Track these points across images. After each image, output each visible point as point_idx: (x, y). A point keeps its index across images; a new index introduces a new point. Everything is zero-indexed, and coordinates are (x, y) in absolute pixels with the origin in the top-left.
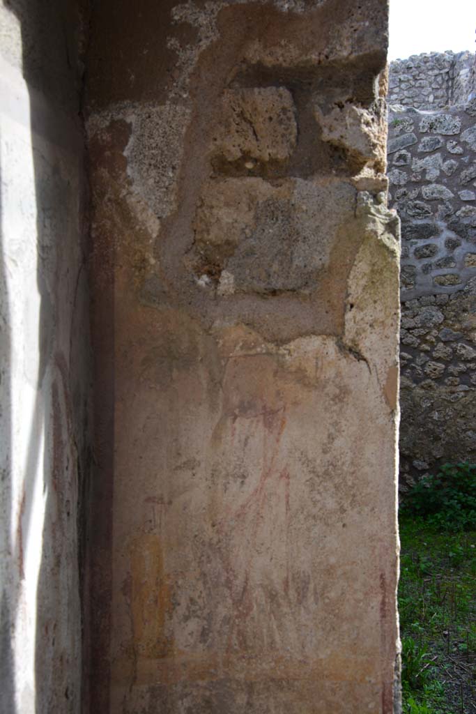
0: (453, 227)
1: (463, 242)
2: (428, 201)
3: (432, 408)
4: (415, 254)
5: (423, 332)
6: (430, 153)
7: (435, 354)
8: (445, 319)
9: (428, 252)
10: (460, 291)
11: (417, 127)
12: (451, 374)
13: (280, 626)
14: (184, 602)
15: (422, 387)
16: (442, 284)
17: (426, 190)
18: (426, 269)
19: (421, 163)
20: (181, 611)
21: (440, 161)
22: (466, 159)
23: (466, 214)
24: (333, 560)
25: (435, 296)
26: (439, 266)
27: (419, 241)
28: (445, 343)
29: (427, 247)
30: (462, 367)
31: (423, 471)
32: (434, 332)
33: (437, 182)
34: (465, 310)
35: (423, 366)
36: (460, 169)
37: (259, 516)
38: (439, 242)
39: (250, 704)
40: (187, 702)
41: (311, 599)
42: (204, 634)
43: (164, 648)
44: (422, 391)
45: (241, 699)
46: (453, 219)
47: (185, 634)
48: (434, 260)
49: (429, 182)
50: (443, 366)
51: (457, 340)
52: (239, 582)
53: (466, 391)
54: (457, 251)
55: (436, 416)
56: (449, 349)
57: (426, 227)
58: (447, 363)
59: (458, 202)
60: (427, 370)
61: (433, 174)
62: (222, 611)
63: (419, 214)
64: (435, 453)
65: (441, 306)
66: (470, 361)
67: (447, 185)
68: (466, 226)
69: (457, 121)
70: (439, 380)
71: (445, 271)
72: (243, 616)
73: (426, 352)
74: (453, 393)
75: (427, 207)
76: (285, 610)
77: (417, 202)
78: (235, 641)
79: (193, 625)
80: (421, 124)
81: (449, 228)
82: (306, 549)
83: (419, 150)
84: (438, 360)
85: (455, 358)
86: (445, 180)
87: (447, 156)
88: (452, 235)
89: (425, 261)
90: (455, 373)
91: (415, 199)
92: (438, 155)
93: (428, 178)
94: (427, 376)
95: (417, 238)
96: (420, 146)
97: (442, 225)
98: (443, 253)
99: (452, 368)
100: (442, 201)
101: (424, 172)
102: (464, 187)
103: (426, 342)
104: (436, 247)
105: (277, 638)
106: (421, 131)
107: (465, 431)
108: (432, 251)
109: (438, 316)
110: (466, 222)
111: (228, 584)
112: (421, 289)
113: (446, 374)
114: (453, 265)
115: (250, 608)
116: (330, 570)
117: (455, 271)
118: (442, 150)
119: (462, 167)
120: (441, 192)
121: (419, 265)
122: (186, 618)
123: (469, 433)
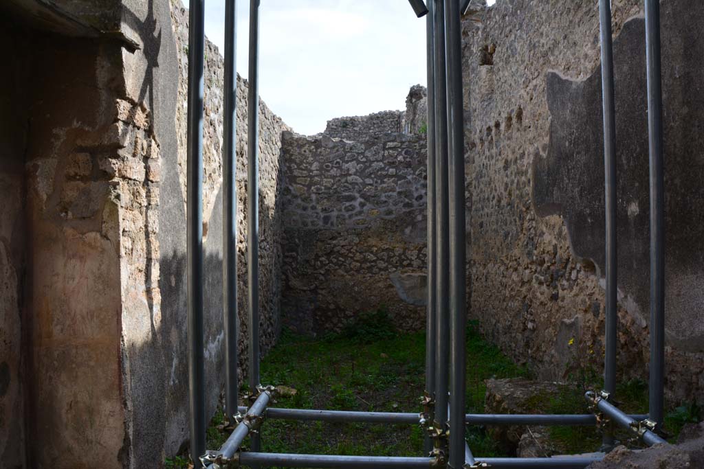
13: (86, 327)
14: (56, 319)
20: (55, 322)
24: (102, 305)
37: (79, 292)
39: (77, 352)
40: (57, 352)
41: (95, 318)
42: (62, 330)
43: (50, 335)
45: (74, 351)
47: (56, 330)
52: (73, 313)
62: (68, 323)
72: (74, 324)
76: (87, 321)
78: (72, 332)
79: (59, 327)
82: (93, 302)
105: (85, 332)
111: (69, 313)
115: (76, 322)
116: (101, 309)
122: (56, 325)
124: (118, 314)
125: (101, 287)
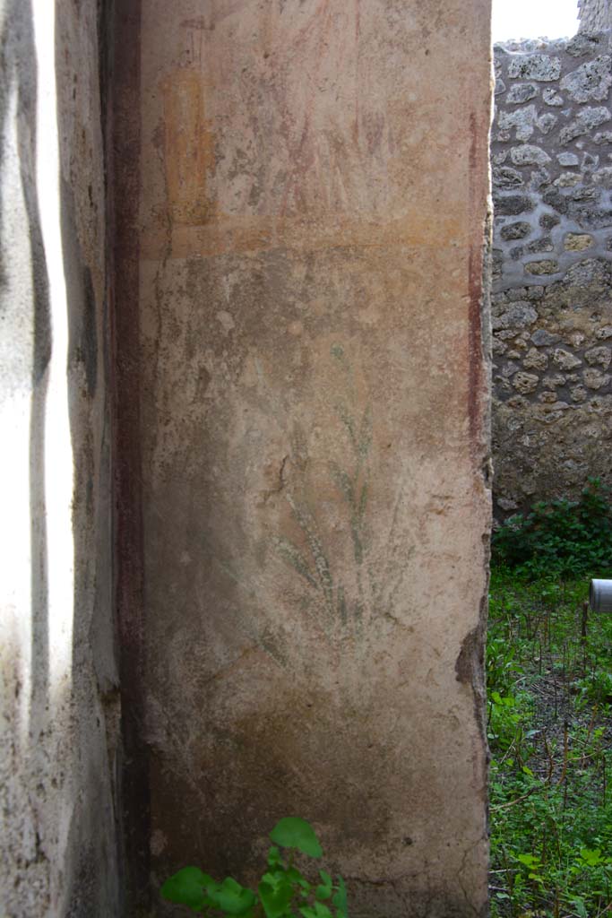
0: (550, 200)
1: (563, 219)
2: (519, 167)
3: (521, 432)
4: (502, 234)
5: (511, 334)
6: (522, 105)
7: (525, 363)
8: (540, 317)
9: (518, 232)
10: (558, 282)
11: (505, 71)
12: (547, 388)
13: (347, 181)
14: (229, 154)
15: (510, 405)
16: (536, 273)
17: (516, 153)
18: (516, 254)
19: (510, 117)
20: (226, 165)
21: (535, 115)
22: (567, 113)
23: (567, 183)
24: (412, 97)
25: (527, 288)
26: (532, 249)
27: (506, 218)
28: (539, 348)
29: (517, 225)
30: (560, 378)
31: (511, 512)
32: (525, 334)
33: (531, 142)
34: (564, 307)
35: (511, 378)
36: (559, 126)
37: (323, 44)
38: (532, 219)
39: (309, 278)
40: (233, 278)
41: (385, 147)
42: (254, 195)
43: (204, 214)
44: (511, 410)
45: (299, 272)
46: (550, 189)
47: (230, 195)
48: (526, 242)
49: (520, 143)
50: (537, 378)
51: (554, 345)
52: (296, 130)
53: (565, 410)
54: (555, 231)
55: (526, 441)
56: (544, 357)
57: (516, 200)
58: (542, 374)
59: (557, 168)
60: (517, 383)
61: (525, 132)
62: (276, 165)
63: (507, 184)
64: (525, 488)
65: (534, 301)
66: (569, 372)
67: (543, 148)
68: (567, 199)
69: (556, 64)
70: (531, 396)
71: (539, 256)
72: (301, 170)
73: (515, 360)
74: (548, 412)
75: (518, 174)
76: (354, 161)
77: (505, 168)
78: (292, 202)
79: (241, 183)
80: (510, 68)
81: (544, 201)
82: (380, 83)
83: (507, 102)
84: (530, 370)
85: (552, 367)
86: (540, 140)
87: (543, 108)
88: (549, 211)
89: (515, 244)
90: (552, 387)
91: (502, 164)
92: (532, 107)
93: (518, 136)
94: (516, 391)
95: (505, 214)
96: (510, 95)
97: (536, 197)
98: (537, 233)
99: (547, 381)
100: (536, 167)
101: (514, 129)
102: (565, 148)
103: (514, 347)
104: (528, 226)
105: (344, 196)
106: (511, 76)
107: (563, 460)
108: (523, 231)
109: (530, 315)
110: (566, 193)
111: (284, 131)
112: (510, 279)
113: (540, 387)
114: (549, 248)
115: (310, 160)
116: (408, 111)
117: (552, 256)
118: (536, 100)
119: (562, 122)
120: (535, 155)
121: (507, 249)
122: (233, 175)
123: (569, 463)
124: (473, 127)
125: (411, 24)
